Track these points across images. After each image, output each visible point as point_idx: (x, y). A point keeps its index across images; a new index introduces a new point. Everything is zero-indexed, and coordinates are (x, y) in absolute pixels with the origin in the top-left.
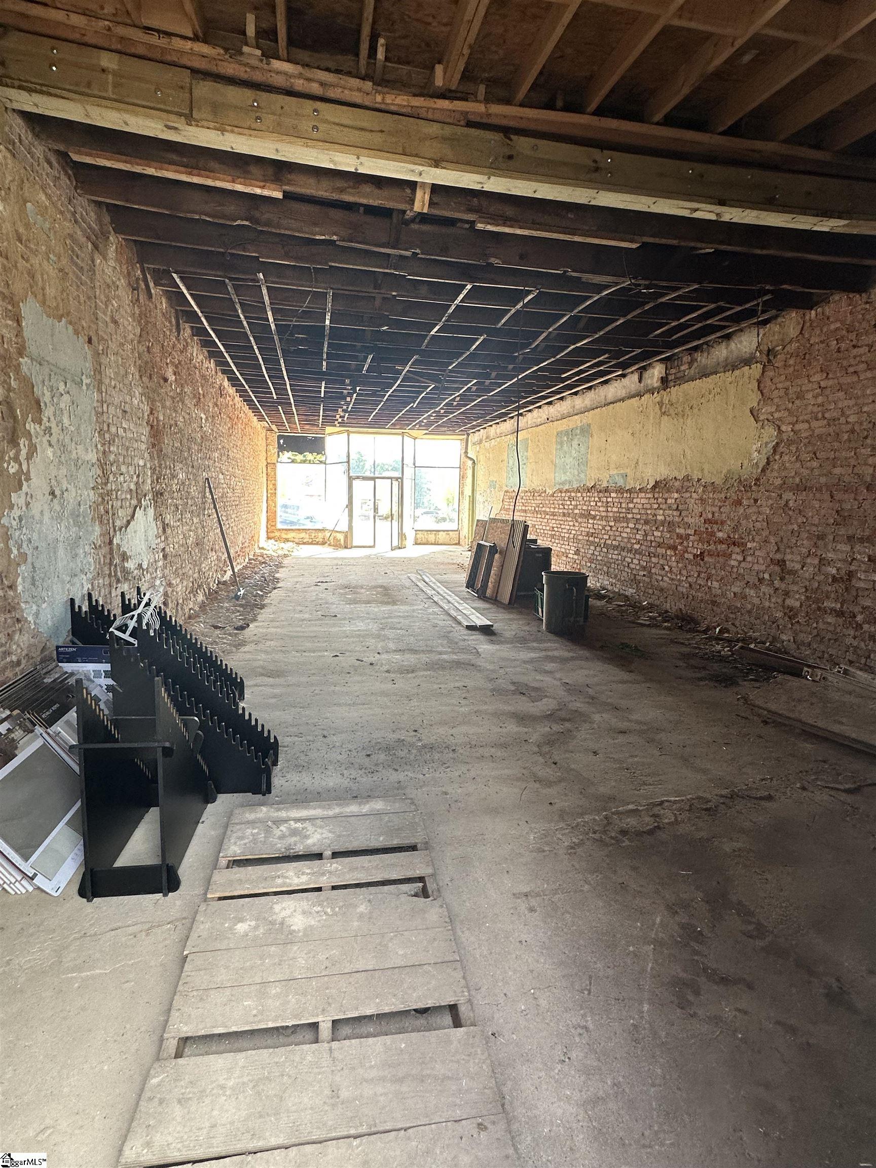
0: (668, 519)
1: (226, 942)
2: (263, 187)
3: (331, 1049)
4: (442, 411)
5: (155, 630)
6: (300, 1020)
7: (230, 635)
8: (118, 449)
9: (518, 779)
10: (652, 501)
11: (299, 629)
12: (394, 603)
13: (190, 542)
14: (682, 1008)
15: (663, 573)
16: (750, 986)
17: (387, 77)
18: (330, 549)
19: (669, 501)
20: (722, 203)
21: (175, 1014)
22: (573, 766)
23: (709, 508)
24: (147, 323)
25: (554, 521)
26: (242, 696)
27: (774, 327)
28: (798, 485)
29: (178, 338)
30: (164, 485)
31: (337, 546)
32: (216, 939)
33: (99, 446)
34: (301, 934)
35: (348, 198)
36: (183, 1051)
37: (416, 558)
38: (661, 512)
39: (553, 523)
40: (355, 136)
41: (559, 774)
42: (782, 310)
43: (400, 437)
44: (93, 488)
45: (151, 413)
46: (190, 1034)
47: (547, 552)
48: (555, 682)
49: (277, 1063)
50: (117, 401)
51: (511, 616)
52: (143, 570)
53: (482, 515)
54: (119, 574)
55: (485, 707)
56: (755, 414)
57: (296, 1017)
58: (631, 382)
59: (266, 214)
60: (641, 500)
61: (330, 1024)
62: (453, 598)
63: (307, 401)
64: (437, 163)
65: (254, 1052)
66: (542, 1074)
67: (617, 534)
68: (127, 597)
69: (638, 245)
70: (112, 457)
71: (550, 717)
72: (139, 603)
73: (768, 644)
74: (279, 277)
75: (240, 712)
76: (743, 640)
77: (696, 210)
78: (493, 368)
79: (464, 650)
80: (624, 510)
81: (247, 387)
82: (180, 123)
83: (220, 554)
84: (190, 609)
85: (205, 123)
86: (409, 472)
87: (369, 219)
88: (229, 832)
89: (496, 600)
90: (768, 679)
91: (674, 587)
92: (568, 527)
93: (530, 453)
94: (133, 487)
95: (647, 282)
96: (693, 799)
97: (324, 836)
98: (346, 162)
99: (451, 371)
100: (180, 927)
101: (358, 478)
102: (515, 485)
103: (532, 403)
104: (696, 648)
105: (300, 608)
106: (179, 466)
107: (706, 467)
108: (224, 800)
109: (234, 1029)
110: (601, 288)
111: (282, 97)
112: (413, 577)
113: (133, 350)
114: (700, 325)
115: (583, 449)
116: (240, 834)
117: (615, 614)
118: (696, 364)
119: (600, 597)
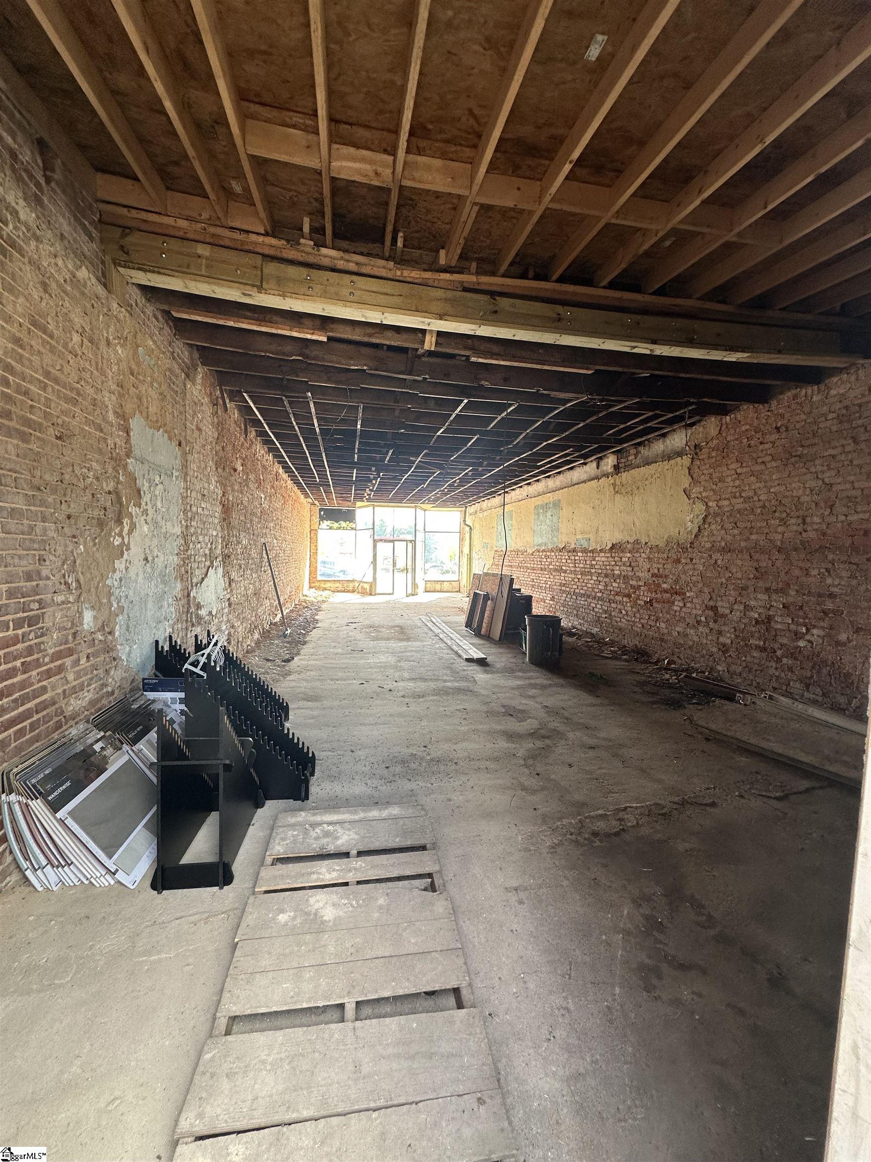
0: (623, 573)
1: (269, 930)
2: (313, 334)
3: (354, 1028)
4: (446, 490)
5: (220, 666)
6: (329, 1001)
7: (278, 666)
8: (197, 523)
9: (508, 788)
10: (610, 559)
11: (333, 661)
12: (408, 640)
13: (249, 593)
14: (648, 992)
15: (621, 615)
16: (704, 972)
17: (406, 258)
18: (359, 596)
19: (623, 559)
20: (654, 342)
21: (226, 995)
22: (552, 777)
23: (655, 565)
24: (223, 429)
25: (533, 574)
26: (287, 717)
27: (698, 428)
28: (724, 548)
29: (245, 439)
30: (231, 550)
31: (364, 593)
32: (262, 928)
33: (183, 522)
34: (331, 924)
35: (374, 340)
36: (231, 1029)
37: (425, 603)
38: (618, 567)
39: (533, 576)
40: (382, 299)
41: (541, 783)
42: (705, 416)
43: (414, 509)
44: (177, 554)
45: (223, 495)
46: (238, 1014)
47: (529, 599)
48: (537, 705)
49: (309, 1040)
50: (198, 487)
51: (501, 650)
52: (213, 616)
53: (477, 569)
54: (194, 620)
55: (481, 727)
56: (688, 493)
57: (327, 998)
58: (591, 468)
59: (315, 352)
60: (602, 558)
61: (354, 1005)
62: (455, 636)
63: (343, 483)
64: (441, 317)
65: (290, 1030)
66: (531, 1051)
67: (584, 584)
68: (200, 638)
69: (592, 372)
70: (192, 530)
71: (534, 735)
72: (209, 643)
73: (707, 674)
74: (323, 395)
75: (286, 732)
76: (687, 670)
77: (635, 347)
78: (484, 459)
79: (465, 679)
80: (588, 566)
81: (297, 473)
82: (254, 292)
83: (273, 601)
84: (248, 646)
85: (272, 292)
86: (420, 536)
87: (391, 354)
88: (274, 834)
89: (489, 637)
90: (708, 702)
91: (630, 627)
92: (545, 579)
93: (514, 522)
94: (207, 552)
95: (600, 397)
96: (651, 805)
97: (351, 837)
98: (374, 316)
99: (452, 461)
100: (232, 916)
101: (381, 540)
102: (503, 546)
103: (515, 484)
104: (649, 677)
105: (333, 644)
106: (243, 534)
107: (652, 533)
108: (271, 806)
109: (274, 1009)
110: (565, 401)
111: (327, 273)
112: (424, 618)
113: (211, 450)
114: (642, 427)
115: (555, 519)
116: (282, 836)
117: (584, 648)
118: (640, 456)
119: (571, 634)
